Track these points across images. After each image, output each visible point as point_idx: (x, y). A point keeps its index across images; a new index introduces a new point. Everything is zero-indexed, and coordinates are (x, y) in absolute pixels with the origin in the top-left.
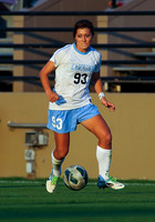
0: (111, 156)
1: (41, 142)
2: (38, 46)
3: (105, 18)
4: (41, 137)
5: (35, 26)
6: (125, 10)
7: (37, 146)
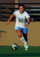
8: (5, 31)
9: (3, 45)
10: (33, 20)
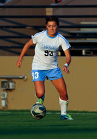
0: (67, 104)
1: (11, 87)
2: (9, 27)
3: (51, 9)
4: (11, 84)
5: (7, 14)
6: (63, 4)
7: (8, 90)
8: (24, 77)
9: (19, 108)
10: (86, 53)
